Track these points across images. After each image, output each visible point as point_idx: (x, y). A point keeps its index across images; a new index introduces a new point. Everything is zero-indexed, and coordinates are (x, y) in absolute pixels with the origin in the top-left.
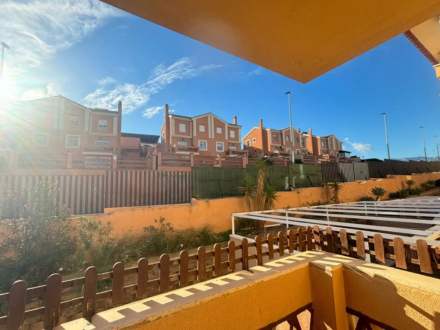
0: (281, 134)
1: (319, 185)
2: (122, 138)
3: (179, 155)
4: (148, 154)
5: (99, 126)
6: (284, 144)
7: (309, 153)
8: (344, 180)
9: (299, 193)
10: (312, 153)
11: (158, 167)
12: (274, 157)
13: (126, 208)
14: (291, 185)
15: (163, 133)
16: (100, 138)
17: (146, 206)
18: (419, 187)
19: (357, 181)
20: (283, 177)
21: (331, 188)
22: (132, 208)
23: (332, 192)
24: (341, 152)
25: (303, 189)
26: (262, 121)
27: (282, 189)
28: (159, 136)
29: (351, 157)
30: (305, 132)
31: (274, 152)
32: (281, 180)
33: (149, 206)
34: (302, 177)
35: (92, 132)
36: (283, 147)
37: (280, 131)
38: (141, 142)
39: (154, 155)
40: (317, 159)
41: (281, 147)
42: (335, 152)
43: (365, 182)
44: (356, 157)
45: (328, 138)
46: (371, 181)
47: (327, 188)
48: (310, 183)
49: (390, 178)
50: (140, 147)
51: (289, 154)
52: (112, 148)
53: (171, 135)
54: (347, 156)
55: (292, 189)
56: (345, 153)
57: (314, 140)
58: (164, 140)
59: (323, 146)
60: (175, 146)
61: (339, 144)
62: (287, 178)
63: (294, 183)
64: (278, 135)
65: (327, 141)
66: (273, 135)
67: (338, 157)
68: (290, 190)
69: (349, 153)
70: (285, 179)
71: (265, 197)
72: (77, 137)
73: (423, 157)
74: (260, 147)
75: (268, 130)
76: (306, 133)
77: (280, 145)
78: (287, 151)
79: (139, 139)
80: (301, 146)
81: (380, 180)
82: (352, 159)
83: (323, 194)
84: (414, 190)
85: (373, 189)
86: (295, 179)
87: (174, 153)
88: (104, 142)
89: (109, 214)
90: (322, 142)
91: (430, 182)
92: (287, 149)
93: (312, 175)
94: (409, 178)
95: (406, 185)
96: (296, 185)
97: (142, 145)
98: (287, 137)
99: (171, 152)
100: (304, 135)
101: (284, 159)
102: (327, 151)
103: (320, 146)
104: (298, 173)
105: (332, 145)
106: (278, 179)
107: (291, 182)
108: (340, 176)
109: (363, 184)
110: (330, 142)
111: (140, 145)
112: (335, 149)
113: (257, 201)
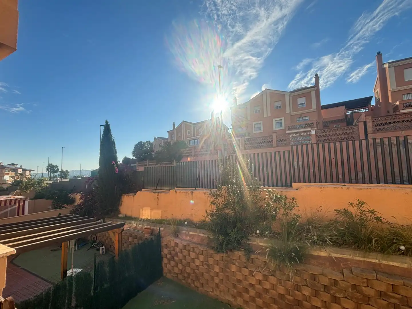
2: (322, 111)
3: (405, 114)
4: (354, 121)
5: (298, 105)
11: (369, 135)
13: (315, 185)
15: (376, 91)
16: (301, 116)
17: (339, 184)
22: (321, 185)
28: (372, 97)
33: (343, 184)
35: (293, 112)
38: (346, 110)
39: (361, 122)
50: (346, 116)
52: (313, 123)
53: (390, 91)
58: (379, 100)
60: (397, 103)
72: (282, 120)
79: (344, 107)
87: (397, 113)
88: (304, 118)
89: (297, 189)
97: (348, 113)
99: (391, 113)
111: (345, 114)
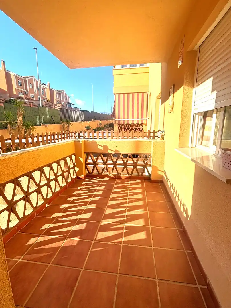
0: (25, 81)
1: (58, 123)
6: (28, 90)
7: (48, 101)
8: (72, 121)
9: (47, 127)
10: (50, 101)
12: (20, 100)
14: (41, 122)
18: (103, 127)
19: (79, 122)
20: (35, 116)
21: (66, 125)
23: (66, 127)
24: (69, 103)
25: (49, 125)
26: (4, 63)
27: (35, 125)
29: (74, 108)
30: (44, 83)
31: (20, 95)
32: (34, 118)
34: (48, 117)
36: (27, 92)
37: (24, 77)
40: (54, 106)
41: (25, 92)
42: (65, 102)
43: (82, 123)
44: (77, 108)
45: (61, 92)
46: (85, 122)
47: (63, 125)
48: (53, 121)
49: (93, 121)
51: (33, 100)
54: (72, 106)
55: (42, 125)
56: (71, 105)
57: (51, 91)
59: (57, 97)
61: (67, 98)
62: (38, 117)
63: (43, 120)
64: (22, 81)
65: (60, 93)
66: (18, 81)
67: (67, 106)
68: (41, 125)
69: (73, 105)
70: (36, 117)
71: (23, 129)
73: (106, 113)
74: (5, 88)
75: (12, 74)
76: (46, 85)
77: (25, 90)
78: (31, 96)
80: (42, 95)
81: (89, 122)
82: (75, 109)
83: (61, 128)
84: (101, 128)
85: (86, 127)
86: (44, 118)
90: (57, 94)
91: (107, 125)
92: (31, 95)
93: (54, 116)
94: (100, 122)
95: (99, 125)
96: (44, 122)
98: (30, 85)
100: (44, 85)
101: (30, 102)
102: (60, 101)
103: (55, 97)
104: (45, 114)
105: (63, 97)
106: (31, 117)
107: (41, 120)
108: (70, 118)
109: (81, 124)
110: (62, 95)
112: (65, 100)
113: (18, 131)
